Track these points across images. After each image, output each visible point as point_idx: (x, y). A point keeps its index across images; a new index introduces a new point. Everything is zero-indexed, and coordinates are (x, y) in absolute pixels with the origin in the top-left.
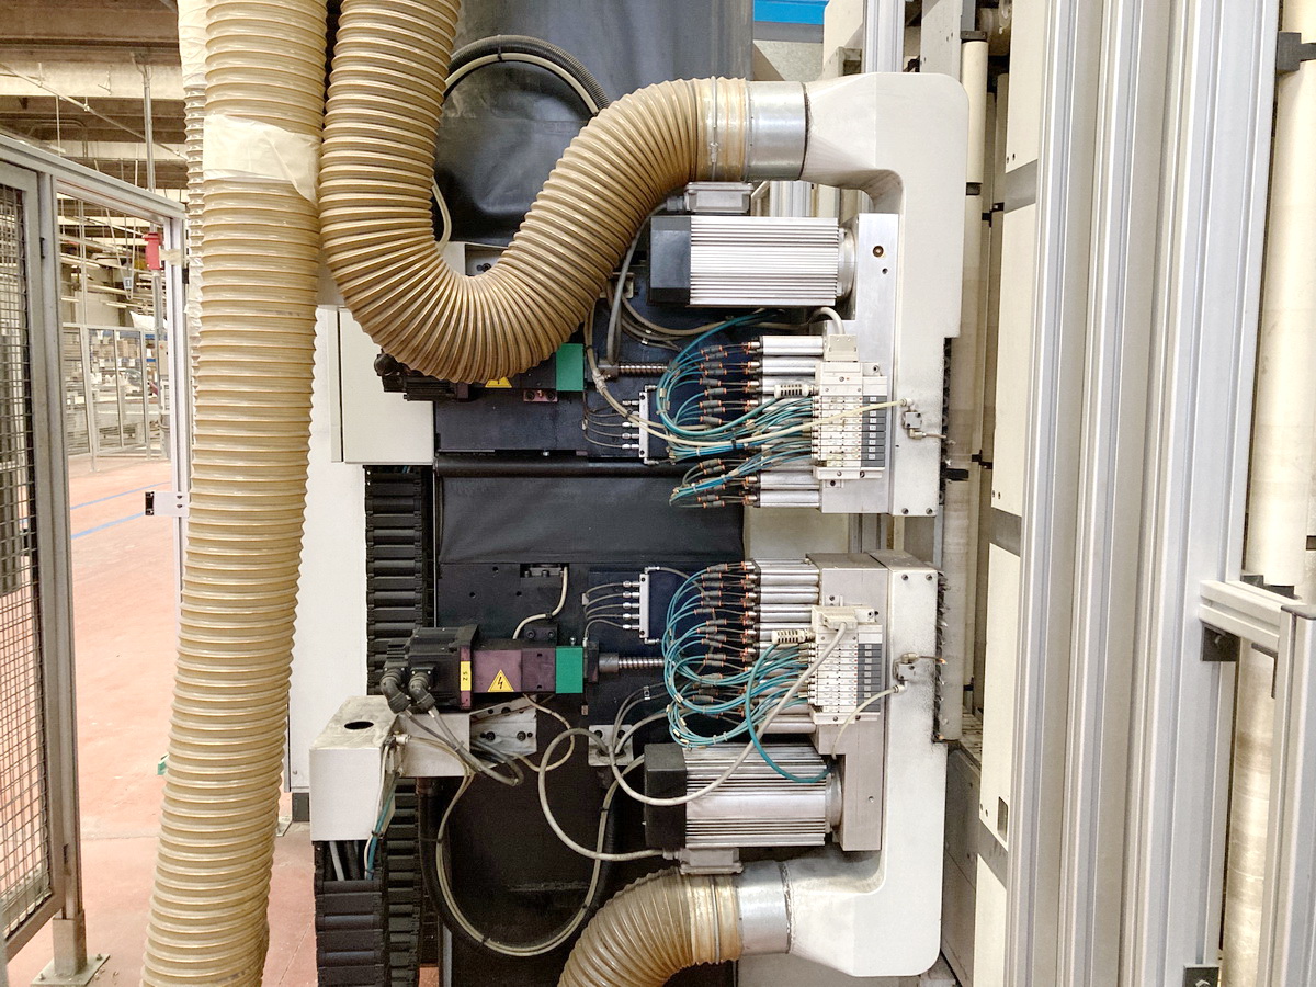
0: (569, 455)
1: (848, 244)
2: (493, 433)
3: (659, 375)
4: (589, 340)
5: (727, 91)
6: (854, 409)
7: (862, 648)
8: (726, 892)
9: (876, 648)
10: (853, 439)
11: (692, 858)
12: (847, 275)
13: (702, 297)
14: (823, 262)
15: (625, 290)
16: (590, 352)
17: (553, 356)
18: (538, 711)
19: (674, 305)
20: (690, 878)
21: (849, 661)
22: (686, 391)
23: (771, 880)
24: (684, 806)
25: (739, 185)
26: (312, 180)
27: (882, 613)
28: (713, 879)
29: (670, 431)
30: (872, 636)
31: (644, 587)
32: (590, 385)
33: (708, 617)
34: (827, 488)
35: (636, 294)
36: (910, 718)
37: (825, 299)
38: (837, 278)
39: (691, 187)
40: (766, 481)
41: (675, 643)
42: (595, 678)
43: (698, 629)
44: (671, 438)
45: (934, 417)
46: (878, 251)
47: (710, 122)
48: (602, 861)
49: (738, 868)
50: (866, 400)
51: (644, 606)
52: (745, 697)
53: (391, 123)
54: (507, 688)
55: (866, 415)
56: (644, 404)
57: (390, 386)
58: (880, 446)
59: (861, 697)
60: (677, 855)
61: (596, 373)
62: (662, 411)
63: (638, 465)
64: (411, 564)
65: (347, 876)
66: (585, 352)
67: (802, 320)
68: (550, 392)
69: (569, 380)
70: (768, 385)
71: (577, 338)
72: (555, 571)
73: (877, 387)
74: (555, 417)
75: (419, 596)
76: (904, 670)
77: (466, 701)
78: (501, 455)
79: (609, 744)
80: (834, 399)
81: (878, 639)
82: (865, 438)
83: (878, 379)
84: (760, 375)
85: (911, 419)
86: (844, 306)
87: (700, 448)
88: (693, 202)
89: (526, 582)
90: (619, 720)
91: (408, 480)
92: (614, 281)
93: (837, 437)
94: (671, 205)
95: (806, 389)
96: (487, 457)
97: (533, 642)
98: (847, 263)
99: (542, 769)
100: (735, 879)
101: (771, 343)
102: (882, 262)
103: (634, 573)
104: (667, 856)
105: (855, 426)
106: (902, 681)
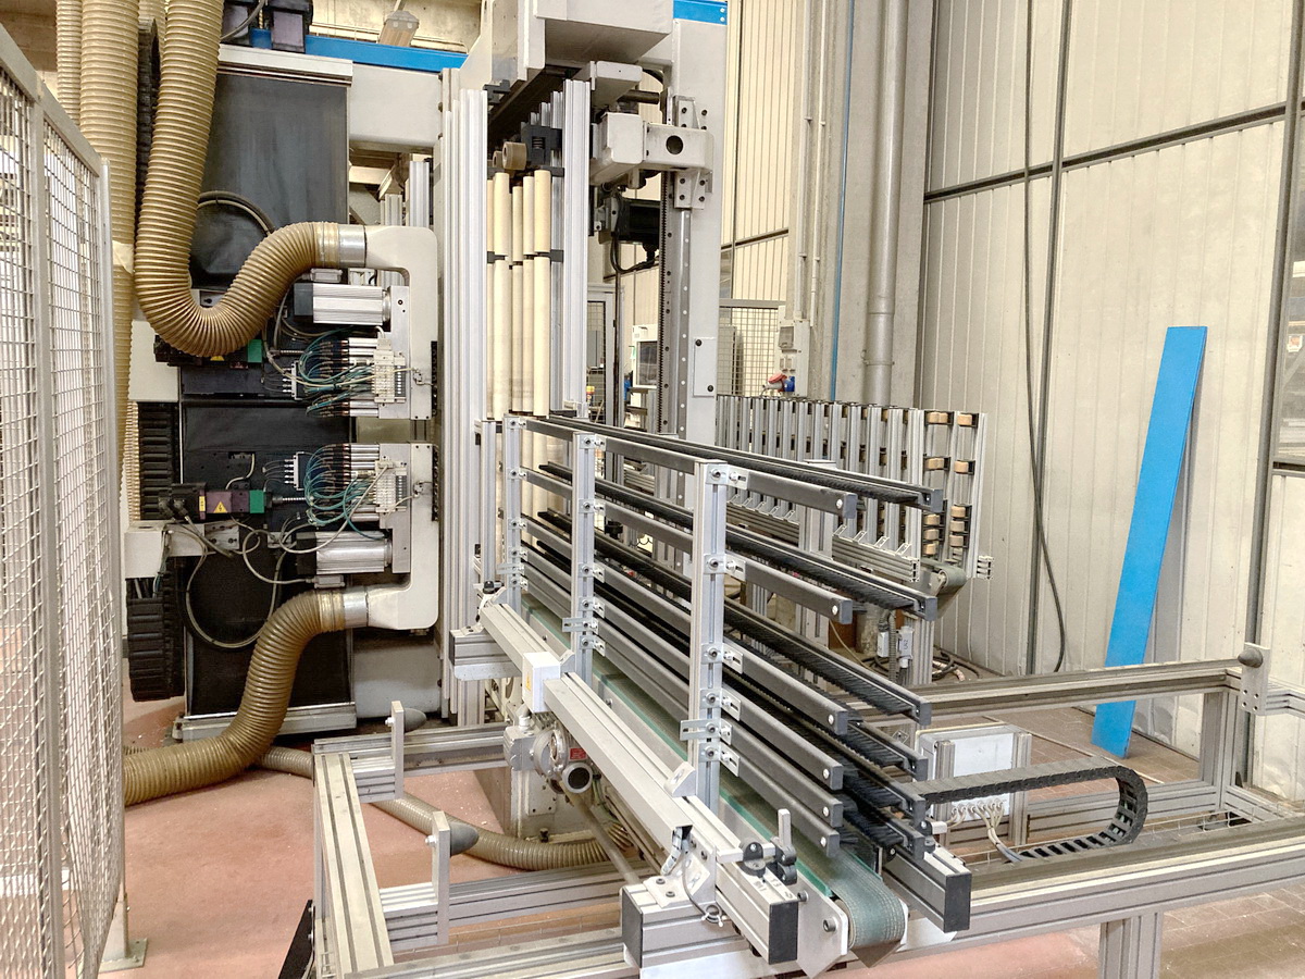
0: (255, 396)
1: (388, 298)
2: (212, 385)
3: (299, 355)
4: (265, 338)
5: (328, 229)
6: (390, 371)
7: (397, 477)
8: (337, 597)
9: (404, 478)
10: (390, 384)
11: (321, 582)
12: (387, 312)
13: (320, 319)
14: (376, 306)
15: (283, 313)
16: (266, 344)
17: (246, 347)
18: (240, 527)
19: (306, 322)
20: (320, 590)
21: (392, 483)
22: (313, 363)
23: (360, 591)
24: (315, 552)
25: (336, 271)
26: (131, 264)
27: (408, 463)
28: (331, 590)
29: (305, 380)
30: (402, 472)
31: (296, 462)
32: (265, 360)
33: (327, 469)
34: (381, 407)
35: (289, 315)
36: (422, 510)
37: (378, 322)
38: (383, 313)
39: (313, 271)
40: (352, 404)
41: (310, 482)
42: (270, 506)
43: (322, 475)
44: (306, 383)
45: (428, 376)
46: (400, 302)
47: (320, 242)
48: (278, 585)
49: (343, 584)
50: (396, 367)
51: (296, 471)
52: (343, 503)
53: (170, 235)
54: (224, 511)
55: (396, 373)
56: (294, 370)
57: (160, 358)
58: (403, 388)
59: (397, 500)
60: (313, 580)
61: (268, 353)
62: (301, 372)
63: (291, 401)
64: (165, 455)
65: (144, 596)
66: (263, 344)
67: (369, 332)
68: (244, 364)
69: (255, 357)
70: (353, 360)
71: (259, 337)
72: (247, 456)
73: (400, 362)
74: (246, 377)
75: (170, 473)
76: (418, 488)
77: (203, 517)
78: (217, 396)
79: (278, 539)
80: (381, 367)
81: (405, 474)
82: (396, 384)
83: (401, 358)
84: (349, 356)
85: (417, 376)
86: (387, 326)
87: (320, 387)
88: (314, 278)
89: (231, 461)
90: (283, 530)
91: (163, 410)
92: (278, 310)
93: (383, 384)
94: (304, 277)
95: (368, 362)
96: (210, 396)
97: (237, 488)
98: (387, 306)
99: (244, 553)
100: (342, 590)
101: (353, 341)
102: (402, 307)
103: (291, 456)
104: (308, 581)
105: (391, 378)
106: (416, 493)
